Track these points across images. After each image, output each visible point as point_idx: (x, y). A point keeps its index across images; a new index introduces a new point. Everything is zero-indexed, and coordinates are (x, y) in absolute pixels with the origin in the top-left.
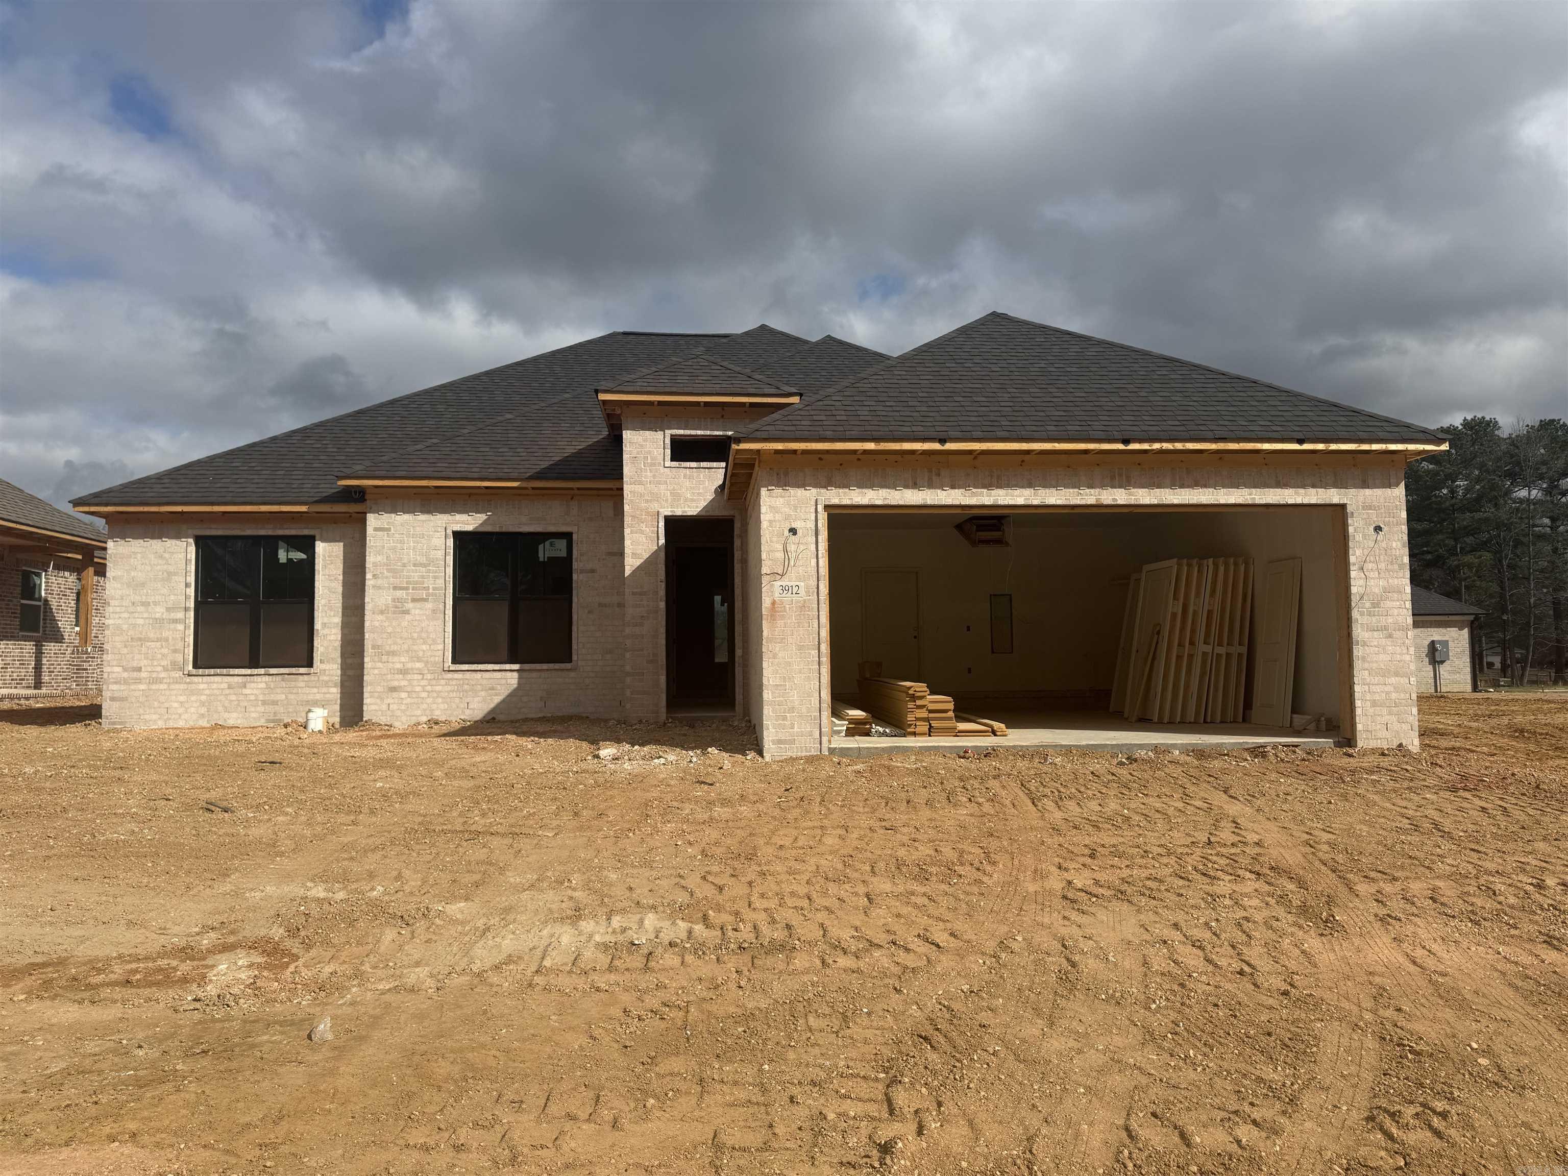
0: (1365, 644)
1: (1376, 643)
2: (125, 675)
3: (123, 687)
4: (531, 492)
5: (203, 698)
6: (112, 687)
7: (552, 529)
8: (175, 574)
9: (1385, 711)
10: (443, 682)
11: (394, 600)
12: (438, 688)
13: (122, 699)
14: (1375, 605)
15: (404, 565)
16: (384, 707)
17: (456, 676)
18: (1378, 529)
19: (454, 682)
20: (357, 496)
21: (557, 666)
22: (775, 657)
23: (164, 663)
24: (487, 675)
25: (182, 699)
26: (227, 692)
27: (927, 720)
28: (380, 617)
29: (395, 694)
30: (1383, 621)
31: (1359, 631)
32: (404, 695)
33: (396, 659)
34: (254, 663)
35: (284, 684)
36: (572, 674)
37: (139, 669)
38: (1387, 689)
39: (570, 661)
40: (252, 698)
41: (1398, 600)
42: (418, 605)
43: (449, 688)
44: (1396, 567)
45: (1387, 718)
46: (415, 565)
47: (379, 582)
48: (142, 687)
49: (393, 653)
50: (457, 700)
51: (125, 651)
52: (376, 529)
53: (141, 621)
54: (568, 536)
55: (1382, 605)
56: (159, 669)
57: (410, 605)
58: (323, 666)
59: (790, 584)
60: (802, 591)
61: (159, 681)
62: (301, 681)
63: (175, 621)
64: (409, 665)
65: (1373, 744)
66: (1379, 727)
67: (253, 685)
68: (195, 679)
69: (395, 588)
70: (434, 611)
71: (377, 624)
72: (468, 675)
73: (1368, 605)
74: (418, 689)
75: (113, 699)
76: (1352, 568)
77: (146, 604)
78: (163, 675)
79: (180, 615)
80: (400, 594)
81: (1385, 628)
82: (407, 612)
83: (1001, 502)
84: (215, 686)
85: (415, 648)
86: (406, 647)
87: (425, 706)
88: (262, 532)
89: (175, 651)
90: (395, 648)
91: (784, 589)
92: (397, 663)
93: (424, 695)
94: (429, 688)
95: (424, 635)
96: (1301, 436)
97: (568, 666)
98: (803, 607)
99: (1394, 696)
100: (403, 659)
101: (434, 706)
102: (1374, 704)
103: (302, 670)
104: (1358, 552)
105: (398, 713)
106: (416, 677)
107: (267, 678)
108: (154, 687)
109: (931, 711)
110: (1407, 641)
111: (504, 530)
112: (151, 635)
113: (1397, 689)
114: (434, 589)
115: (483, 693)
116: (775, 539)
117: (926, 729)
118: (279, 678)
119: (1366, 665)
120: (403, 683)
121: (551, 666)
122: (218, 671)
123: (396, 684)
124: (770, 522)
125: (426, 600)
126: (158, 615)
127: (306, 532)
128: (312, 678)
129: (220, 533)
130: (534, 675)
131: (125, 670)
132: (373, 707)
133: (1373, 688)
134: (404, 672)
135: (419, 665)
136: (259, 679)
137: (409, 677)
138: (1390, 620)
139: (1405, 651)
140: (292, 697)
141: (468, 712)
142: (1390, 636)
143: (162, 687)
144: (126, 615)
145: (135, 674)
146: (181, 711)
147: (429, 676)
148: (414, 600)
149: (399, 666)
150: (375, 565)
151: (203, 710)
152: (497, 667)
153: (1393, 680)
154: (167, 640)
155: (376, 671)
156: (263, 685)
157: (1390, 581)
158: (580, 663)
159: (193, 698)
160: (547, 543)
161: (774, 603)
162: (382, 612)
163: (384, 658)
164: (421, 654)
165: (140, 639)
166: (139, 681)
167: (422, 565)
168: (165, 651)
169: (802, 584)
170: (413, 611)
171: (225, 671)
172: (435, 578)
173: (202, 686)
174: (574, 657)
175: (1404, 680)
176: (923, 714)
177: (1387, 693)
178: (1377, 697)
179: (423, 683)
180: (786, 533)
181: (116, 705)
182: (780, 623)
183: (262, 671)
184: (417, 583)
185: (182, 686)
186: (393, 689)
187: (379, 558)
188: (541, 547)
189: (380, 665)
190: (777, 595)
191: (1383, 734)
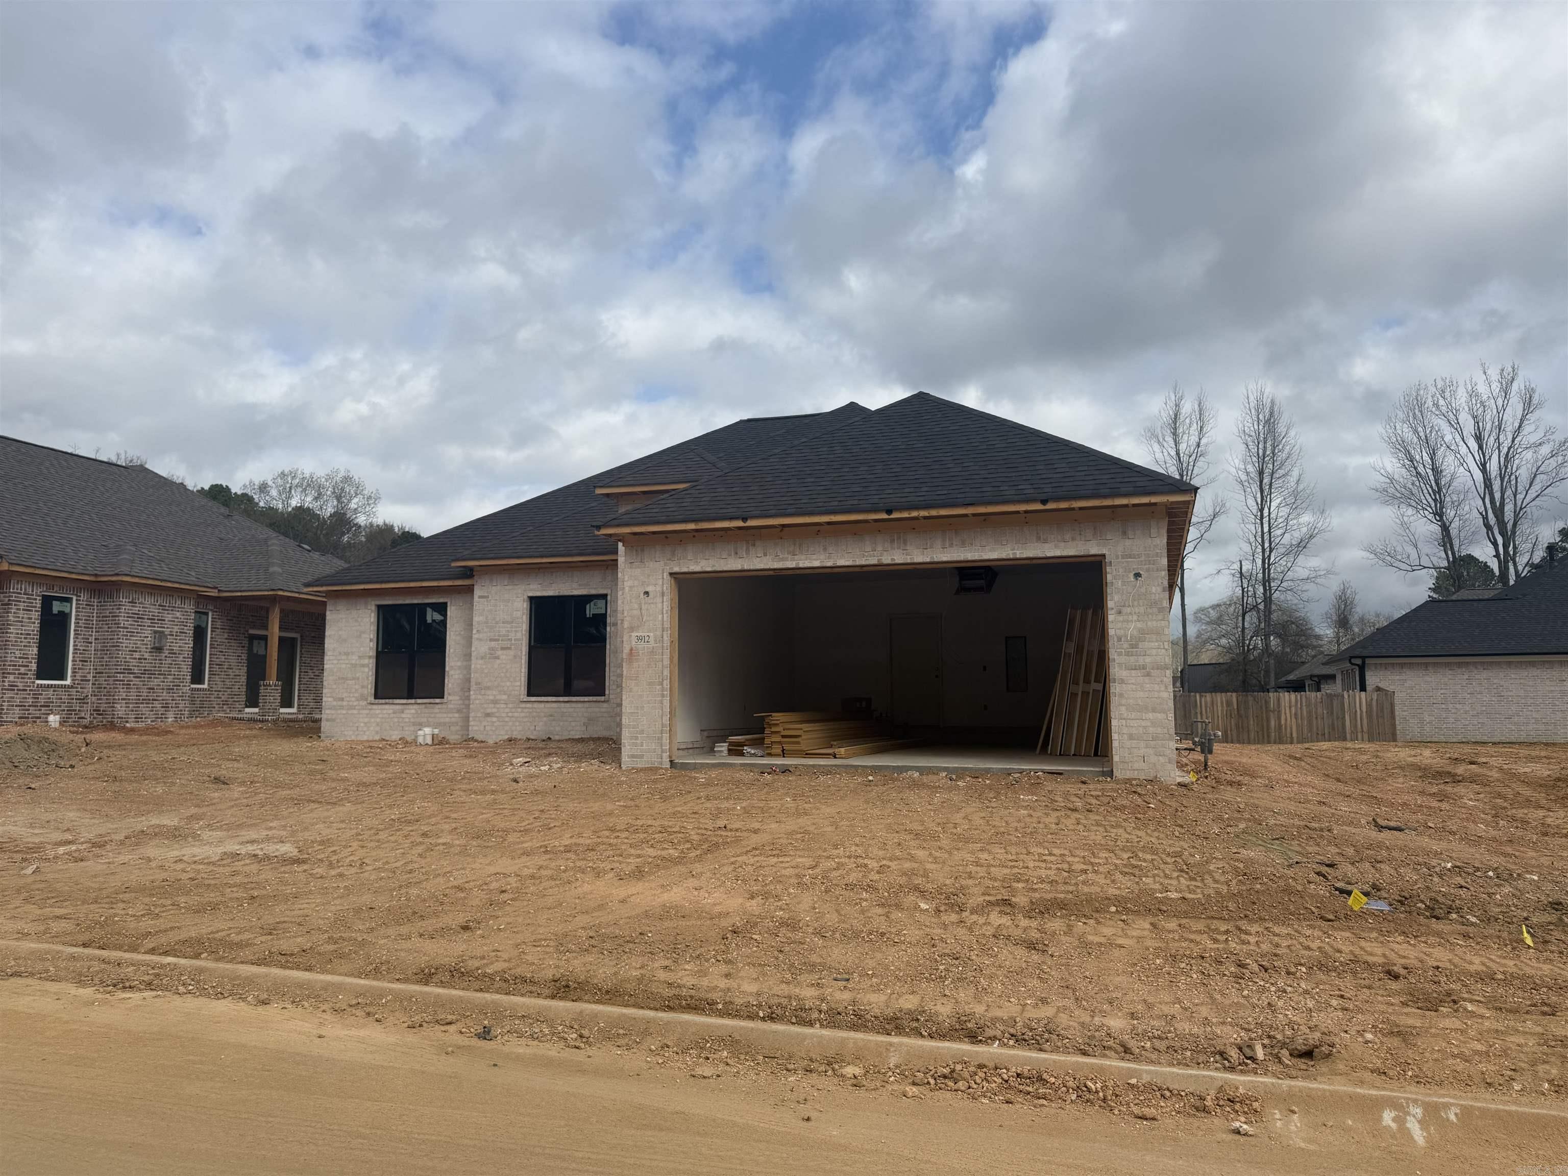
0: (1122, 681)
1: (1133, 681)
2: (335, 703)
3: (333, 712)
4: (579, 564)
5: (378, 720)
6: (328, 712)
7: (593, 592)
8: (364, 632)
9: (1142, 744)
10: (519, 710)
11: (489, 649)
12: (516, 714)
13: (333, 720)
14: (1133, 646)
15: (497, 623)
16: (482, 728)
17: (529, 705)
18: (1137, 575)
19: (526, 710)
20: (469, 573)
21: (595, 698)
22: (631, 691)
23: (356, 695)
24: (548, 705)
25: (366, 720)
26: (392, 715)
27: (780, 743)
28: (480, 662)
29: (489, 719)
30: (1141, 661)
31: (1117, 669)
32: (494, 719)
33: (489, 692)
34: (410, 696)
35: (426, 711)
36: (605, 705)
37: (342, 699)
38: (1143, 723)
39: (604, 695)
40: (407, 720)
41: (1157, 641)
42: (505, 652)
43: (523, 715)
44: (1155, 610)
45: (1142, 752)
46: (503, 623)
47: (481, 636)
48: (344, 712)
49: (488, 688)
50: (529, 724)
51: (334, 686)
52: (480, 597)
53: (344, 666)
54: (604, 597)
55: (1140, 646)
56: (353, 699)
57: (499, 653)
58: (450, 698)
59: (643, 634)
60: (652, 640)
61: (352, 708)
62: (436, 709)
63: (363, 666)
64: (498, 697)
65: (1129, 775)
66: (1135, 759)
67: (407, 711)
68: (375, 707)
69: (491, 640)
70: (515, 657)
71: (479, 666)
72: (536, 705)
73: (1126, 646)
74: (504, 715)
75: (327, 720)
76: (1109, 612)
77: (347, 654)
78: (355, 704)
79: (366, 661)
80: (493, 644)
81: (1144, 668)
82: (498, 658)
83: (801, 565)
84: (385, 712)
85: (503, 684)
86: (496, 683)
87: (507, 728)
88: (416, 601)
89: (363, 687)
90: (489, 684)
91: (639, 638)
92: (491, 695)
93: (507, 719)
94: (510, 714)
95: (508, 675)
96: (1044, 497)
97: (602, 698)
98: (652, 652)
99: (1151, 730)
100: (494, 693)
101: (514, 728)
102: (1131, 737)
103: (438, 701)
104: (1116, 598)
105: (491, 733)
106: (503, 706)
107: (416, 707)
108: (350, 712)
109: (783, 737)
110: (1165, 679)
111: (561, 594)
112: (350, 676)
113: (1154, 724)
114: (515, 640)
115: (545, 719)
116: (633, 600)
117: (779, 751)
118: (423, 706)
119: (1124, 701)
120: (494, 710)
121: (591, 698)
122: (387, 701)
123: (489, 711)
124: (631, 587)
125: (509, 648)
126: (353, 662)
127: (441, 600)
128: (444, 706)
129: (390, 602)
130: (580, 705)
131: (335, 700)
132: (475, 728)
133: (1132, 723)
134: (495, 702)
135: (505, 697)
136: (411, 707)
137: (498, 706)
138: (1148, 660)
139: (1163, 689)
140: (430, 720)
141: (535, 733)
142: (1148, 675)
143: (355, 712)
144: (335, 662)
145: (340, 703)
146: (365, 729)
147: (510, 706)
148: (503, 649)
149: (491, 698)
150: (478, 623)
151: (378, 729)
152: (554, 699)
153: (1150, 715)
154: (358, 679)
155: (477, 702)
156: (413, 711)
157: (1149, 623)
158: (611, 697)
159: (373, 720)
160: (592, 603)
161: (631, 650)
162: (482, 658)
163: (483, 692)
164: (505, 689)
165: (343, 678)
166: (342, 707)
167: (507, 622)
168: (357, 687)
169: (652, 634)
170: (501, 657)
171: (391, 701)
172: (516, 631)
173: (378, 712)
174: (607, 692)
175: (1160, 716)
176: (778, 739)
177: (1145, 727)
178: (1134, 731)
179: (507, 710)
180: (642, 595)
181: (328, 723)
182: (635, 664)
183: (413, 701)
184: (504, 636)
185: (367, 712)
186: (488, 715)
187: (481, 618)
188: (588, 606)
189: (480, 697)
190: (634, 643)
191: (1141, 765)
